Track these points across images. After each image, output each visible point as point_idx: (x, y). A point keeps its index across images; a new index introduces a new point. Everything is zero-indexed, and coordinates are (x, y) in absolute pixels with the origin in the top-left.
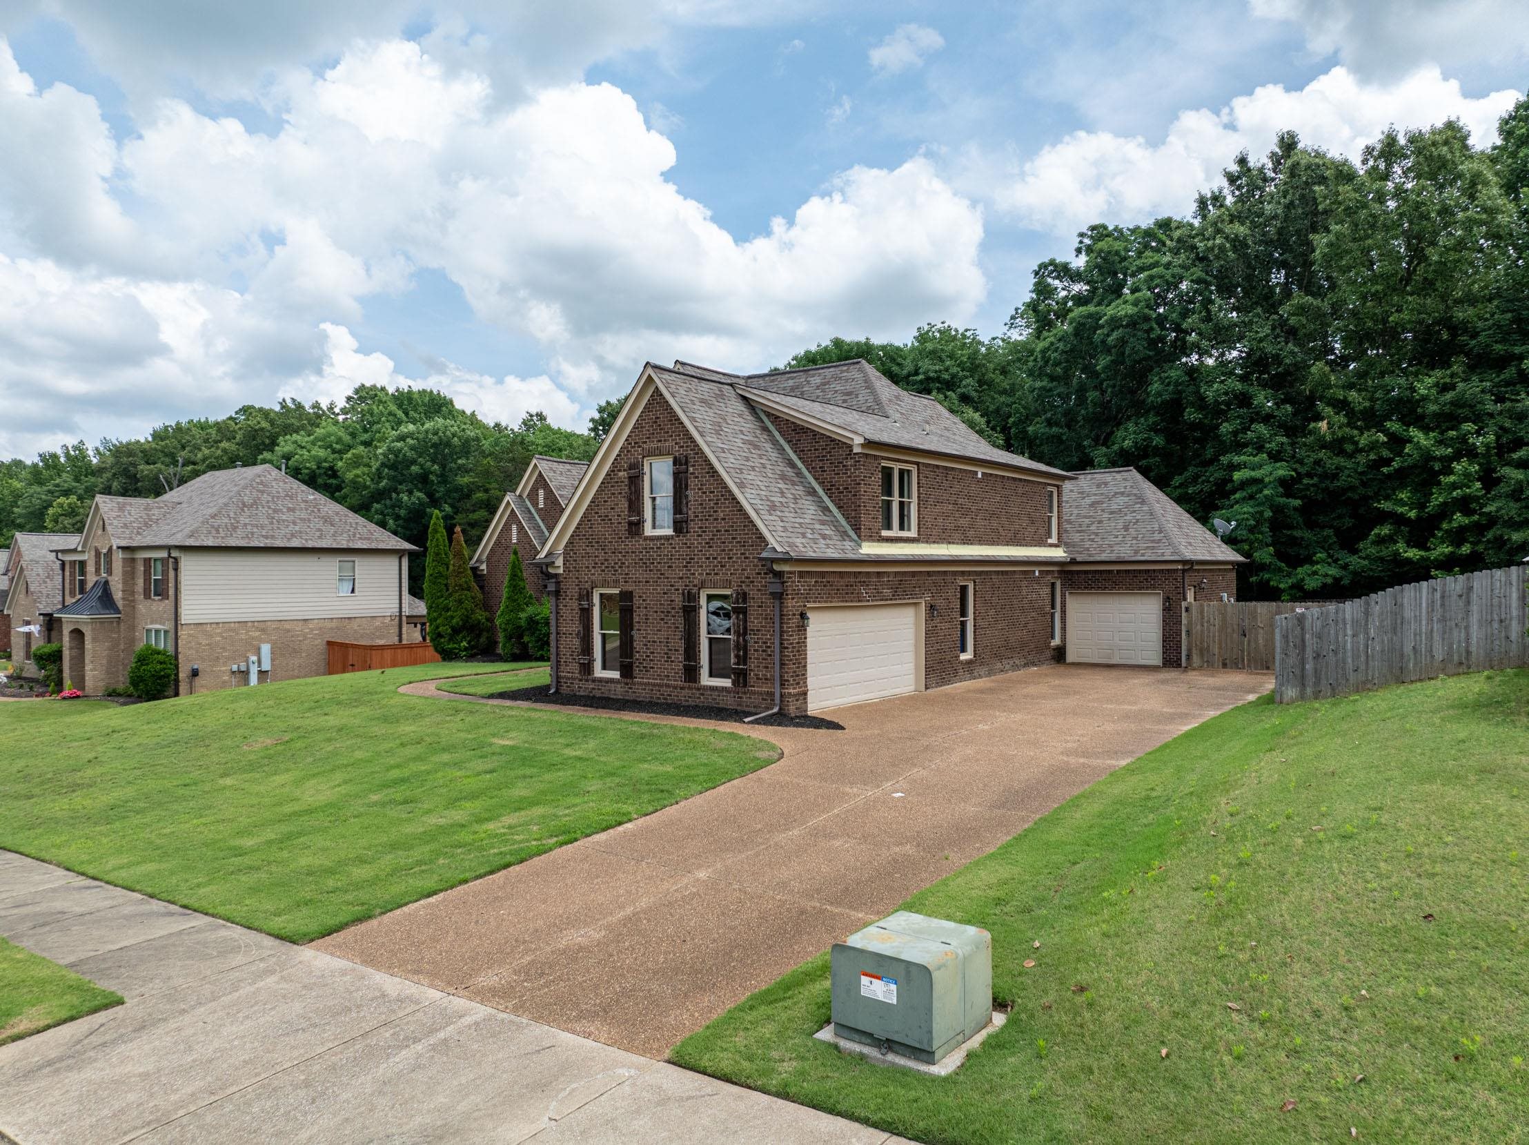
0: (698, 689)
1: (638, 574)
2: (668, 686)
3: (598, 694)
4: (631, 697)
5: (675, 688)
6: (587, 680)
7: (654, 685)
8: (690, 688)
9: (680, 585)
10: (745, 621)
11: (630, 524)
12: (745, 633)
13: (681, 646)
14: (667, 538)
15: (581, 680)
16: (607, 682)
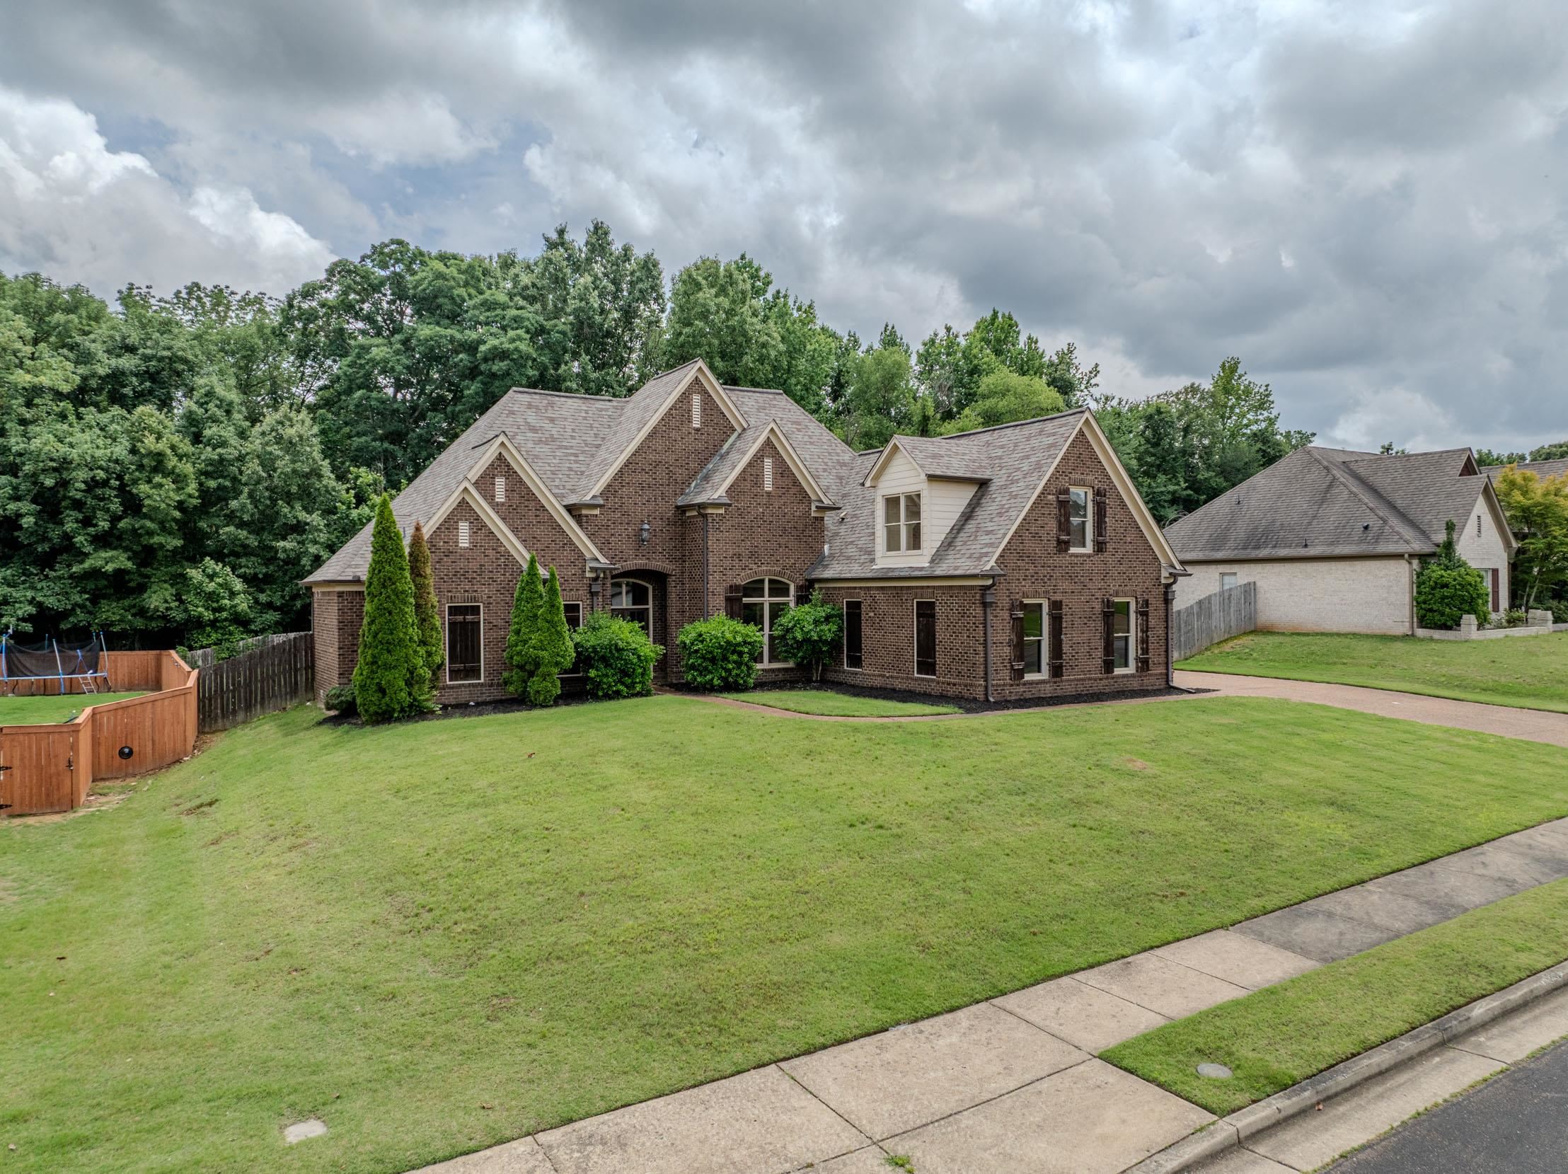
0: (1113, 678)
1: (1065, 585)
2: (1090, 679)
3: (1028, 696)
4: (1059, 693)
5: (1095, 680)
6: (1018, 685)
7: (1078, 680)
8: (1107, 678)
9: (1099, 595)
10: (1147, 621)
11: (1059, 542)
12: (1147, 631)
13: (1100, 644)
14: (1089, 556)
15: (1012, 685)
16: (1037, 684)
